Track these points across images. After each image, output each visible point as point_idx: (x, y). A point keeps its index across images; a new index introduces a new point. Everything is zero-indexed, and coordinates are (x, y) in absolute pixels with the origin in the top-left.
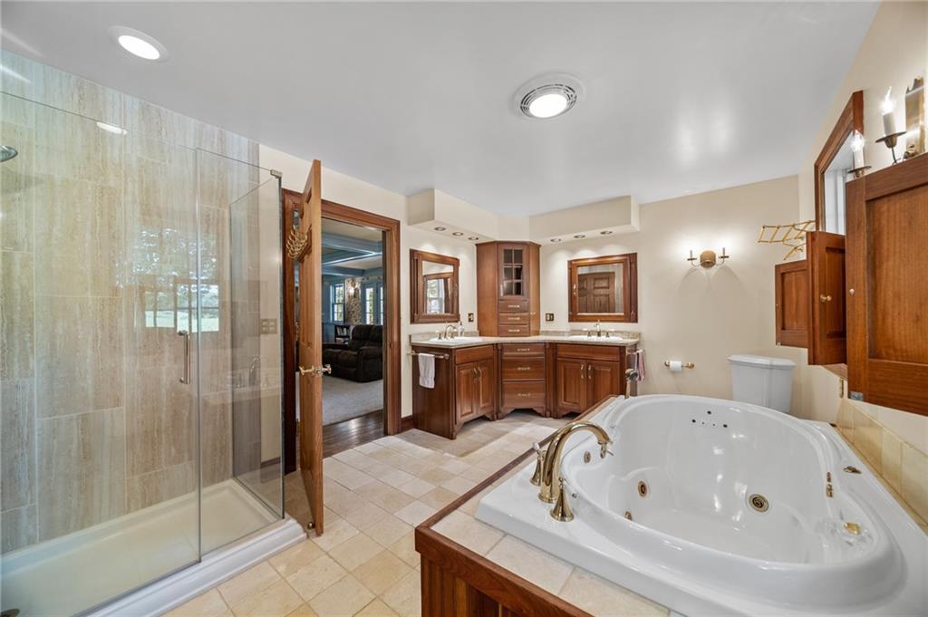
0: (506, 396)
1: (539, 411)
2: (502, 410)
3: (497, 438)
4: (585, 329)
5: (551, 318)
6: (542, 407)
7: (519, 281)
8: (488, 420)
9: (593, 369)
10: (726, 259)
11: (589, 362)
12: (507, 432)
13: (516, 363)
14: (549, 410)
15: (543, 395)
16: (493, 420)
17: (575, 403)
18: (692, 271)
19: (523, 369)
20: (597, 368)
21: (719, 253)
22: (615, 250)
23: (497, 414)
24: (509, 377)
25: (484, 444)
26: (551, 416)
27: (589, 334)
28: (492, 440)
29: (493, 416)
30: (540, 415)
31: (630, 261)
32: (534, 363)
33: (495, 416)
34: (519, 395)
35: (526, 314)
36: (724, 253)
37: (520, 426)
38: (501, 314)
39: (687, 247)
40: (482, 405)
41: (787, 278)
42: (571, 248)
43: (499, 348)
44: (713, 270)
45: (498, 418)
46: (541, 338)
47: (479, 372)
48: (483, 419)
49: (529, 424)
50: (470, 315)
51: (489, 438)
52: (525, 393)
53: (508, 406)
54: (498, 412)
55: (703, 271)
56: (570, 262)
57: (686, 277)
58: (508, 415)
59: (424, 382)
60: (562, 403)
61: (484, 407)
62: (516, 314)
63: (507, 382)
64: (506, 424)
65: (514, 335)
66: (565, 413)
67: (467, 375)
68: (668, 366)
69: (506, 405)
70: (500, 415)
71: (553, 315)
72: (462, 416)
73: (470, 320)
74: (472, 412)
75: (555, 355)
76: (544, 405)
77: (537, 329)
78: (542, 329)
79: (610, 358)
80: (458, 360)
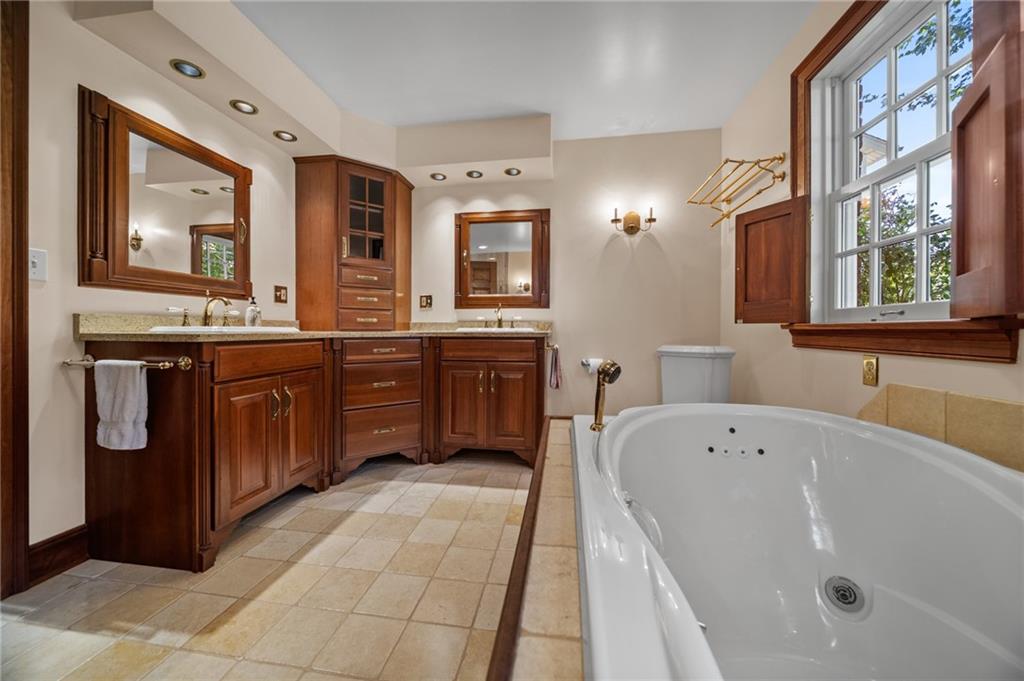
0: (350, 438)
1: (409, 455)
2: (341, 464)
3: (326, 533)
4: (480, 318)
5: (428, 302)
6: (415, 448)
7: (376, 235)
8: (312, 491)
9: (498, 377)
10: (653, 224)
11: (490, 365)
12: (349, 513)
13: (369, 374)
14: (427, 452)
15: (416, 427)
16: (322, 488)
17: (470, 434)
18: (615, 237)
19: (383, 385)
20: (504, 376)
21: (644, 215)
22: (520, 204)
23: (330, 475)
24: (352, 402)
25: (290, 563)
26: (429, 461)
27: (487, 324)
28: (312, 544)
29: (321, 482)
30: (411, 462)
31: (541, 219)
32: (402, 373)
33: (327, 480)
34: (376, 432)
35: (389, 292)
36: (651, 215)
37: (376, 491)
38: (344, 291)
39: (610, 205)
40: (294, 465)
41: (752, 231)
42: (460, 193)
43: (337, 347)
44: (637, 238)
45: (331, 484)
46: (414, 332)
47: (284, 396)
48: (301, 490)
49: (393, 483)
50: (278, 289)
51: (305, 538)
52: (386, 427)
53: (355, 454)
54: (334, 468)
55: (626, 238)
56: (459, 217)
57: (608, 244)
58: (353, 473)
59: (108, 437)
60: (448, 437)
61: (300, 469)
62: (372, 292)
63: (351, 411)
64: (348, 494)
65: (367, 327)
66: (453, 452)
67: (253, 407)
68: (585, 365)
69: (349, 455)
70: (336, 476)
71: (430, 297)
72: (234, 503)
73: (278, 299)
74: (267, 486)
75: (438, 359)
76: (419, 445)
77: (406, 321)
78: (414, 320)
79: (524, 356)
80: (222, 372)
